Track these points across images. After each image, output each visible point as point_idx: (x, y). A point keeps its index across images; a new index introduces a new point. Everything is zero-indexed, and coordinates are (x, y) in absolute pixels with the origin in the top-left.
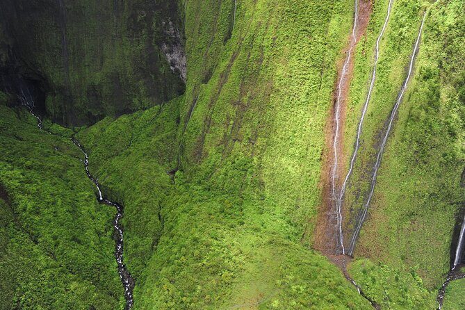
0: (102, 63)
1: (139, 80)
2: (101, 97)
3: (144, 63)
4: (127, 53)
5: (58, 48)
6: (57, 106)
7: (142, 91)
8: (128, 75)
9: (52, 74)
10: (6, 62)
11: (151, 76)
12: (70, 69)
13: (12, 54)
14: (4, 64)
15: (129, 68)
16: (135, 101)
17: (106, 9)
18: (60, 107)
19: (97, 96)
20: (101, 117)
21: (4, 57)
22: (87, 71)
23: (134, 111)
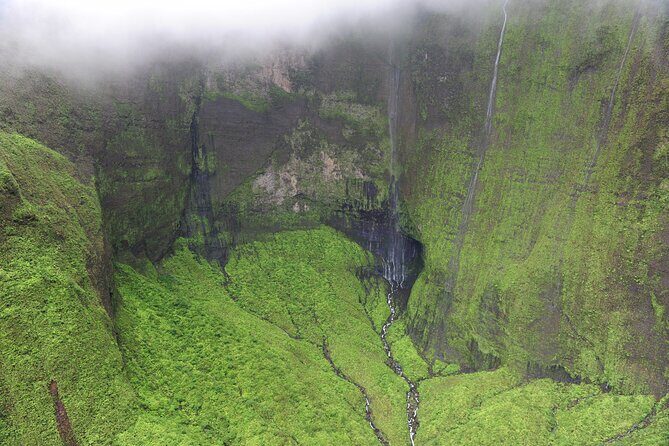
0: (533, 242)
1: (612, 308)
2: (506, 319)
3: (643, 267)
4: (601, 232)
5: (458, 195)
6: (424, 304)
7: (613, 339)
8: (588, 289)
9: (435, 241)
10: (382, 203)
11: (652, 308)
12: (467, 238)
13: (394, 191)
14: (379, 206)
15: (596, 273)
16: (587, 357)
17: (578, 124)
18: (427, 307)
19: (498, 313)
20: (494, 363)
21: (382, 194)
22: (497, 253)
23: (577, 380)
